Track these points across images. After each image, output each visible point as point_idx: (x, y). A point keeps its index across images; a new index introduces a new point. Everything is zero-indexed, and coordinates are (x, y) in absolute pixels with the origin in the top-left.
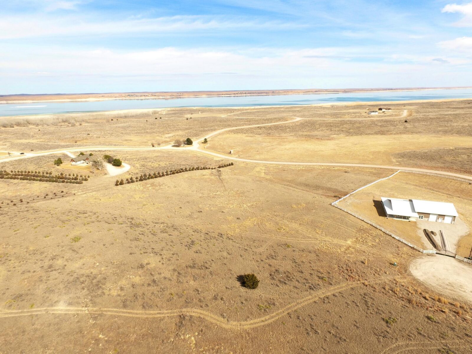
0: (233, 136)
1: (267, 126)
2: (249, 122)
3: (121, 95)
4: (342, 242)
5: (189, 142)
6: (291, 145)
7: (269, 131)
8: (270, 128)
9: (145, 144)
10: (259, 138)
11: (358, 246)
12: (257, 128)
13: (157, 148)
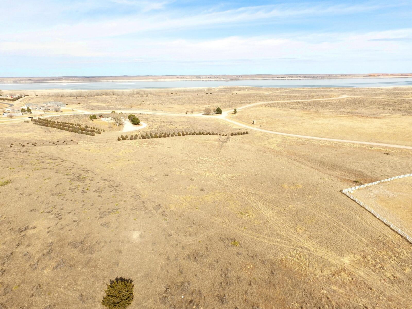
0: (266, 108)
1: (306, 101)
2: (289, 97)
3: (191, 77)
4: (332, 257)
5: (219, 111)
6: (326, 121)
7: (306, 107)
8: (309, 104)
9: (180, 111)
10: (293, 112)
11: (361, 272)
12: (295, 103)
13: (189, 115)
